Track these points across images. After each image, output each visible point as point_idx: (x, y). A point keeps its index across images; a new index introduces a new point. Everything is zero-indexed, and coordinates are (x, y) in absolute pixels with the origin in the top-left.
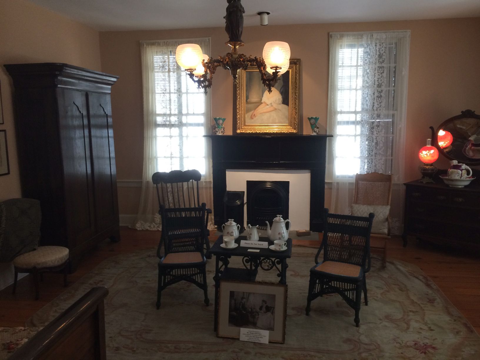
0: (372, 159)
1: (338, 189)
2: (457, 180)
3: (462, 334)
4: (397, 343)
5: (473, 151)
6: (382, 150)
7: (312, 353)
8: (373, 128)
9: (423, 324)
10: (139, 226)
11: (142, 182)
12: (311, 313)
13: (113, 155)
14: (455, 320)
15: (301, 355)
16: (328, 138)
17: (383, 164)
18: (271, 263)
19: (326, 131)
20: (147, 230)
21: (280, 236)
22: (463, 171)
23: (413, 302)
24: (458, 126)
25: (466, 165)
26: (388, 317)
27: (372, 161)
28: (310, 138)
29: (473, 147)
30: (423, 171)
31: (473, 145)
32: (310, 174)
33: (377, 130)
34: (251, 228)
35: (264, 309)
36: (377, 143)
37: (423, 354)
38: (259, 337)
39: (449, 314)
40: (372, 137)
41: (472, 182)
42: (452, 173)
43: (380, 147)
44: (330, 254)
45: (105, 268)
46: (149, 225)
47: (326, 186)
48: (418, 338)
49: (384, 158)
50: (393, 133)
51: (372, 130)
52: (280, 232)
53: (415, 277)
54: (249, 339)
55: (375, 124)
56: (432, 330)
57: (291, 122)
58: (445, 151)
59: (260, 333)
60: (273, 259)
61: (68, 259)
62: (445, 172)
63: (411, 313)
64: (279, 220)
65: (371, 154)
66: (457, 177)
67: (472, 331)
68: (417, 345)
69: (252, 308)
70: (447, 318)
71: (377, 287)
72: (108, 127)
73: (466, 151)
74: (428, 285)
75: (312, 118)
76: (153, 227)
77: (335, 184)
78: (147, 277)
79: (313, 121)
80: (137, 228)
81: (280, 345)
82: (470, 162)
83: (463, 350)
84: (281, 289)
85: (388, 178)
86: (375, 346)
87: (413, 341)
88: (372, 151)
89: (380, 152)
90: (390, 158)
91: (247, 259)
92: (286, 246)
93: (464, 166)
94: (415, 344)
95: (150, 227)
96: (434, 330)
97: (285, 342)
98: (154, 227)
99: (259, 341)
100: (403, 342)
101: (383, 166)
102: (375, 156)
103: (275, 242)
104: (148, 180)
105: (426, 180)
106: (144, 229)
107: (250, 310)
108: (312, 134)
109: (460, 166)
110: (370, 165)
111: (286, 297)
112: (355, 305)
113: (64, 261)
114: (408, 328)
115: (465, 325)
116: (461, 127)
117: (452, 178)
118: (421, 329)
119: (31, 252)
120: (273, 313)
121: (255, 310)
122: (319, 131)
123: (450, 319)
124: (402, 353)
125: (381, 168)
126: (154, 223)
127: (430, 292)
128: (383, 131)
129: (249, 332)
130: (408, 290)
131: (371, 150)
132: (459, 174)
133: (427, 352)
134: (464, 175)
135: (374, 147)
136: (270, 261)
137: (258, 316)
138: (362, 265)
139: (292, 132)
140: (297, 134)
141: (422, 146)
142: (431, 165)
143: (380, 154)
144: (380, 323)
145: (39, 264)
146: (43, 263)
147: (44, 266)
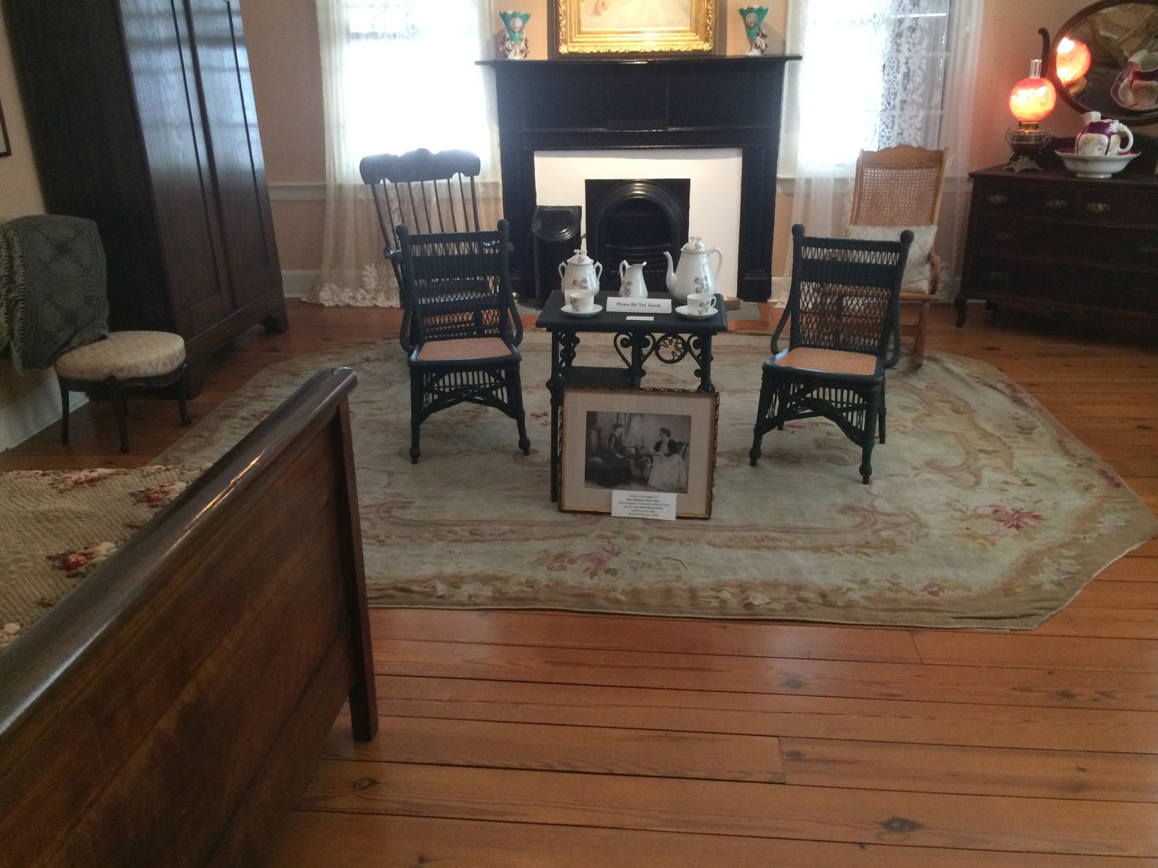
0: (893, 117)
1: (808, 195)
2: (1097, 160)
3: (1096, 489)
4: (956, 510)
5: (1136, 91)
6: (920, 92)
7: (774, 534)
8: (899, 35)
9: (1011, 474)
10: (327, 297)
11: (324, 187)
12: (760, 461)
13: (252, 117)
14: (1080, 466)
15: (750, 537)
16: (787, 64)
17: (920, 129)
18: (680, 346)
19: (784, 44)
20: (348, 306)
21: (699, 286)
22: (1113, 137)
23: (985, 435)
24: (1102, 33)
25: (1120, 122)
26: (931, 464)
27: (893, 122)
28: (744, 64)
29: (1136, 82)
30: (1015, 142)
31: (1139, 76)
32: (741, 158)
33: (910, 40)
34: (629, 269)
35: (665, 448)
36: (907, 76)
37: (1013, 529)
38: (656, 506)
39: (1067, 453)
40: (897, 59)
41: (1132, 165)
42: (1087, 142)
43: (916, 85)
44: (804, 333)
45: (270, 386)
46: (351, 294)
47: (779, 189)
48: (1002, 501)
49: (922, 114)
50: (948, 48)
51: (899, 41)
52: (697, 276)
53: (986, 384)
54: (633, 512)
55: (907, 24)
56: (1029, 485)
57: (697, 21)
58: (1072, 91)
59: (656, 499)
60: (685, 336)
61: (186, 361)
62: (1070, 143)
63: (982, 456)
64: (696, 249)
65: (892, 103)
66: (1098, 153)
67: (1118, 485)
68: (999, 513)
69: (639, 447)
70: (1062, 462)
71: (903, 408)
72: (233, 42)
73: (1119, 91)
74: (1018, 401)
75: (750, 10)
76: (362, 299)
77: (803, 183)
78: (373, 402)
79: (751, 18)
80: (323, 302)
81: (702, 522)
82: (1128, 116)
83: (1101, 519)
84: (705, 403)
85: (937, 159)
86: (908, 517)
87: (991, 506)
88: (895, 94)
89: (915, 97)
90: (939, 112)
91: (624, 339)
92: (714, 307)
93: (1116, 126)
94: (996, 511)
95: (353, 298)
96: (1035, 485)
97: (712, 516)
98: (364, 299)
99: (655, 515)
100: (967, 509)
101: (919, 133)
102: (902, 109)
103: (689, 297)
104: (338, 181)
105: (1024, 163)
106: (339, 303)
107: (633, 451)
108: (750, 54)
109: (1107, 125)
110: (889, 132)
111: (715, 421)
112: (865, 438)
113: (176, 364)
114: (977, 483)
115: (1103, 473)
116: (1109, 35)
117: (1086, 155)
118: (1006, 483)
119: (96, 345)
120: (685, 456)
121: (643, 451)
122: (766, 46)
123: (1068, 463)
124: (968, 529)
125: (914, 139)
126: (362, 291)
127: (1021, 412)
128: (926, 42)
129: (633, 498)
130: (974, 411)
131: (893, 94)
132: (1102, 144)
133: (1022, 524)
134: (1114, 148)
135: (900, 83)
136: (679, 341)
137: (652, 462)
138: (879, 352)
139: (700, 48)
140: (713, 53)
141: (1019, 77)
142: (1036, 127)
143: (913, 101)
144: (916, 475)
145: (121, 370)
146: (130, 367)
147: (134, 374)
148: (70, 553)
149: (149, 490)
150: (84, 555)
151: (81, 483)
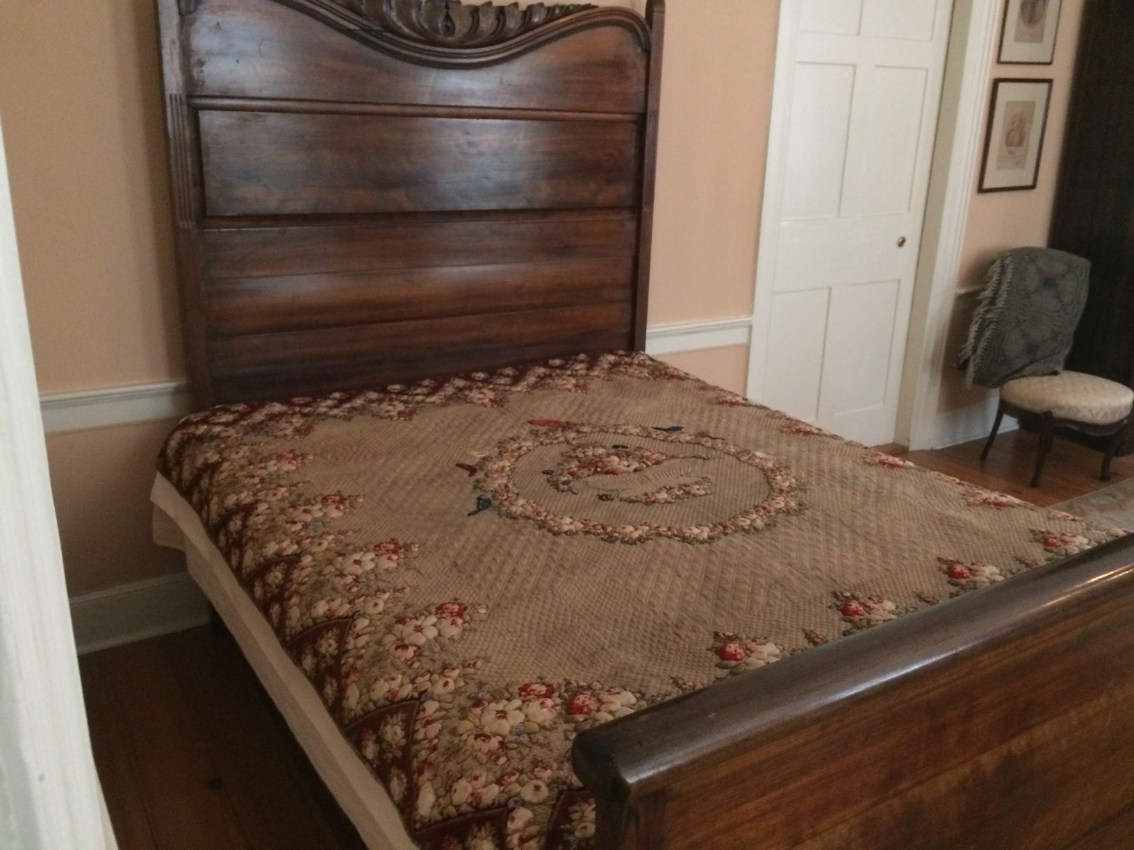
119: (1046, 378)
145: (1060, 408)
146: (1070, 408)
147: (1071, 415)
148: (958, 562)
149: (1049, 533)
150: (970, 570)
151: (989, 503)
